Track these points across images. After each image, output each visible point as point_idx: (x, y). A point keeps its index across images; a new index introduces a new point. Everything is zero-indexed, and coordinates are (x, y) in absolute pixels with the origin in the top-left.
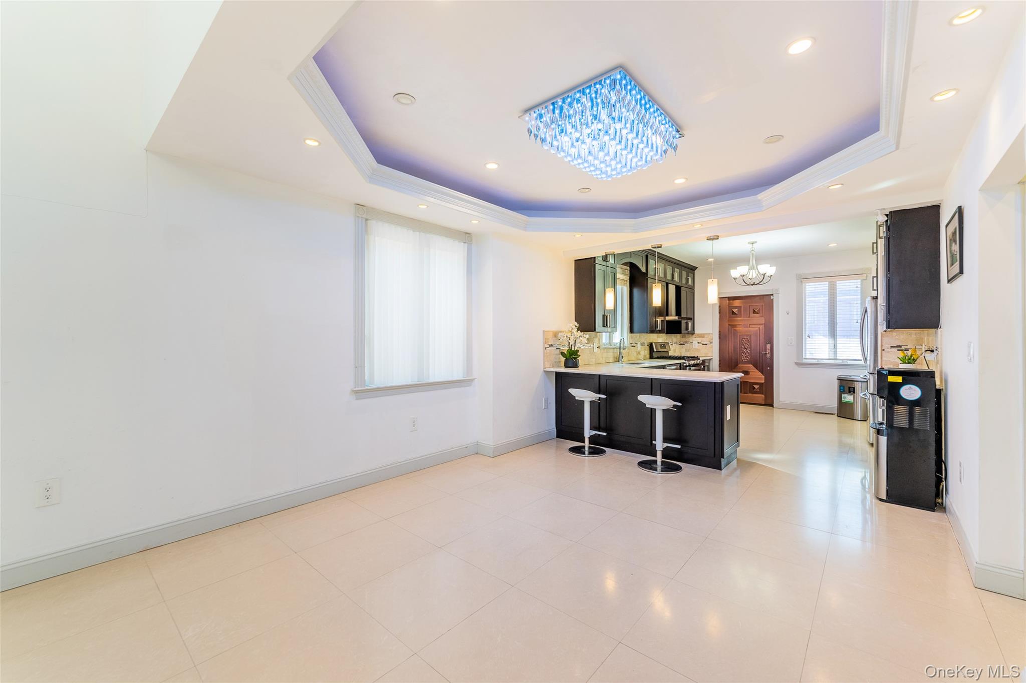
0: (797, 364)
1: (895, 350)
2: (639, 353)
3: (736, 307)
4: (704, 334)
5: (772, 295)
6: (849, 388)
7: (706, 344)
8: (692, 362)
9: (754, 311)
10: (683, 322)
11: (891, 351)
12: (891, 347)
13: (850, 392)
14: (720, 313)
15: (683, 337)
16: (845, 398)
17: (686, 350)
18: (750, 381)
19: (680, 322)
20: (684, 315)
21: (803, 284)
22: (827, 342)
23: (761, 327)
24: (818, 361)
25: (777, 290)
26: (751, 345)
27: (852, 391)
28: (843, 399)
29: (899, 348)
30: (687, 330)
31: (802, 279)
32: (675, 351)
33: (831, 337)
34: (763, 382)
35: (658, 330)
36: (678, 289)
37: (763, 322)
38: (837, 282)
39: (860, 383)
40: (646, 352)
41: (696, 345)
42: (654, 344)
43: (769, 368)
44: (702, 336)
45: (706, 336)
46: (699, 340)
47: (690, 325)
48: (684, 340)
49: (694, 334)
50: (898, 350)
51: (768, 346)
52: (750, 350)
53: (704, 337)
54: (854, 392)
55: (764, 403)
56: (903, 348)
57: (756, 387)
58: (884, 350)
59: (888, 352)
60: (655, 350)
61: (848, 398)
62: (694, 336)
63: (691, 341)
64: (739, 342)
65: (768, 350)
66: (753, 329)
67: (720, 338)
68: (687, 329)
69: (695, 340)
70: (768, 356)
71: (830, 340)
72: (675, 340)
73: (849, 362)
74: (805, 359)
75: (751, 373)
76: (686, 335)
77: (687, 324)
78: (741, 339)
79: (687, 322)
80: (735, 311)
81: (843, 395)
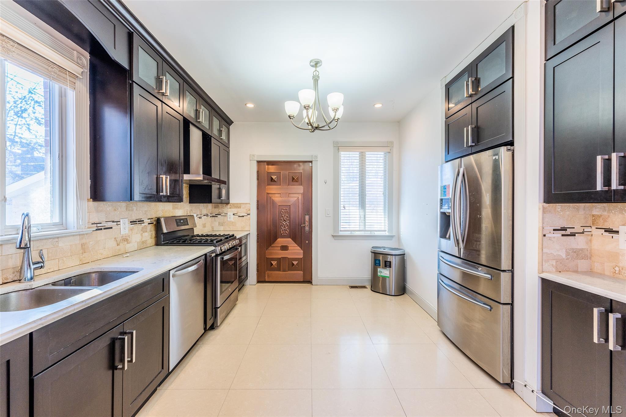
0: (333, 236)
1: (559, 234)
2: (126, 240)
3: (274, 173)
4: (240, 204)
5: (311, 162)
6: (386, 262)
7: (243, 216)
8: (226, 246)
9: (293, 179)
10: (215, 186)
11: (554, 237)
12: (554, 230)
13: (386, 266)
14: (258, 179)
15: (215, 208)
16: (381, 272)
17: (219, 223)
18: (289, 257)
19: (210, 187)
20: (215, 175)
21: (340, 152)
22: (358, 213)
23: (300, 197)
24: (351, 233)
25: (316, 157)
26: (290, 218)
27: (388, 265)
28: (379, 274)
29: (564, 232)
30: (220, 199)
31: (338, 147)
32: (204, 226)
33: (362, 208)
34: (302, 257)
35: (164, 196)
36: (207, 139)
37: (302, 191)
38: (367, 153)
39: (394, 256)
40: (149, 235)
41: (231, 217)
42: (162, 220)
43: (307, 242)
44: (238, 206)
45: (243, 206)
46: (235, 210)
47: (224, 192)
48: (216, 211)
49: (229, 203)
50: (563, 235)
51: (307, 217)
52: (290, 223)
53: (240, 207)
54: (390, 267)
55: (302, 280)
56: (569, 232)
57: (295, 263)
58: (544, 235)
59: (550, 239)
60: (165, 231)
61: (383, 272)
62: (229, 206)
63: (225, 212)
64: (278, 213)
65: (306, 223)
66: (293, 199)
67: (258, 209)
68: (220, 196)
69: (229, 211)
70: (307, 228)
71: (361, 211)
72: (204, 212)
73: (377, 233)
74: (341, 231)
75: (289, 248)
76: (220, 205)
77: (220, 189)
78: (280, 210)
79: (220, 188)
80: (274, 177)
81: (379, 270)
